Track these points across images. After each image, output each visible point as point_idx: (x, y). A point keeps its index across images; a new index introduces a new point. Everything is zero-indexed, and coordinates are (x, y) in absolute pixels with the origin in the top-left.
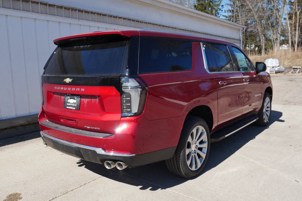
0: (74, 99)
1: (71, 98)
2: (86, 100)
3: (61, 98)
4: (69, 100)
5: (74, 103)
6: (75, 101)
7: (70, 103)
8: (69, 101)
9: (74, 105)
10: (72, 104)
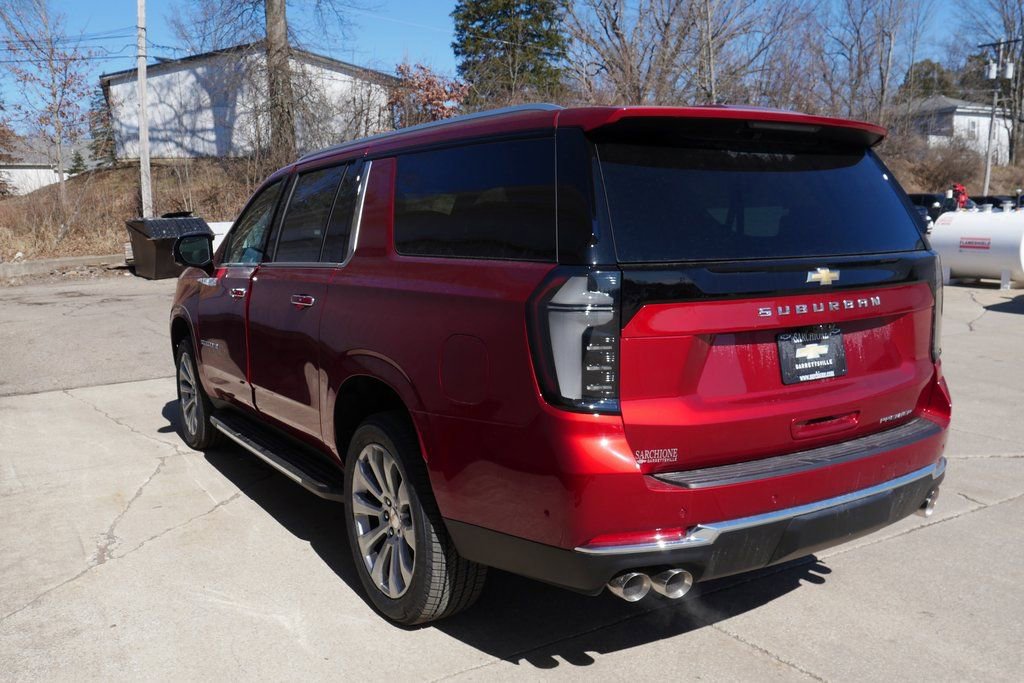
0: (819, 342)
1: (804, 344)
2: (857, 338)
3: (756, 353)
4: (798, 350)
5: (823, 357)
6: (824, 349)
7: (804, 360)
8: (800, 353)
9: (822, 363)
10: (815, 360)
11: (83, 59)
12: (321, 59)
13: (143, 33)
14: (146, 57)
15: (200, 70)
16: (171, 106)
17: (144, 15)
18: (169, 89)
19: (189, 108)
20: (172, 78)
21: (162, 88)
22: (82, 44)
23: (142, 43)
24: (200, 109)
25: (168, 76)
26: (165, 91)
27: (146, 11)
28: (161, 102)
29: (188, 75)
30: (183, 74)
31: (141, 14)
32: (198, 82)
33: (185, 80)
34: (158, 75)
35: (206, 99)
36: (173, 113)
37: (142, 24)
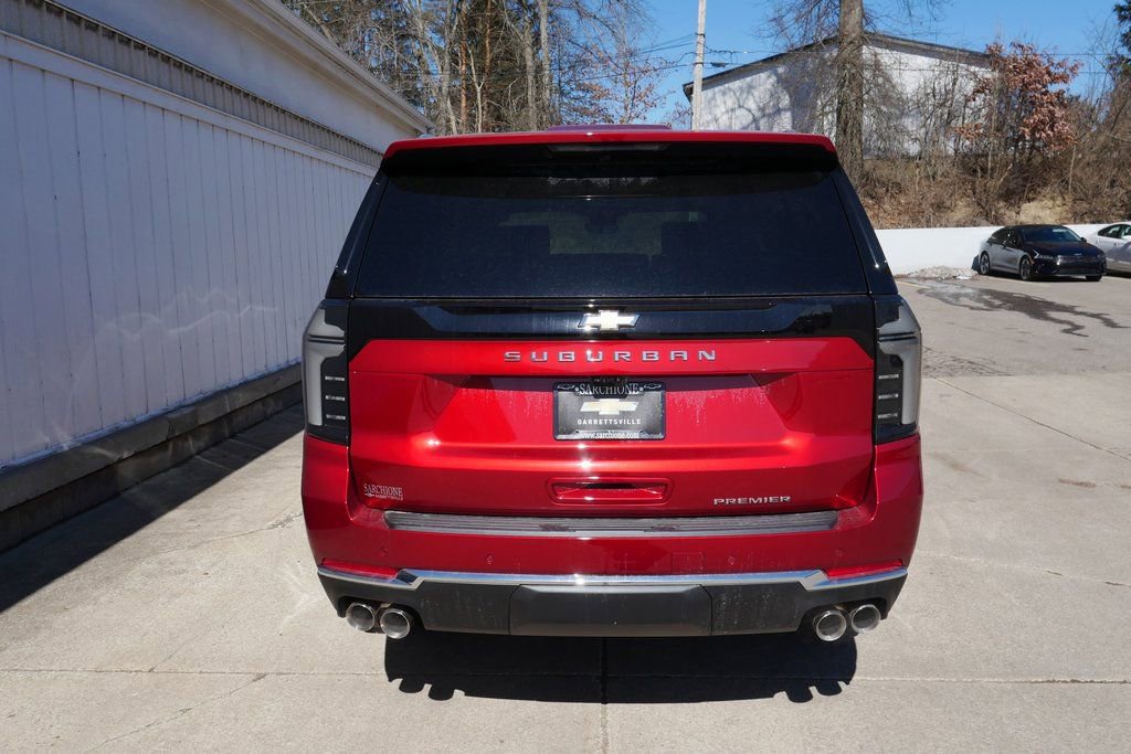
11: (655, 70)
12: (921, 46)
13: (701, 39)
14: (702, 63)
15: (781, 70)
16: (749, 111)
17: (704, 21)
18: (748, 92)
19: (767, 111)
20: (752, 81)
21: (742, 92)
22: (653, 55)
23: (700, 49)
24: (779, 111)
25: (748, 79)
26: (745, 95)
27: (706, 17)
28: (740, 107)
29: (769, 77)
30: (763, 75)
31: (701, 20)
32: (778, 82)
33: (764, 82)
34: (739, 79)
35: (786, 101)
36: (751, 117)
37: (701, 30)
